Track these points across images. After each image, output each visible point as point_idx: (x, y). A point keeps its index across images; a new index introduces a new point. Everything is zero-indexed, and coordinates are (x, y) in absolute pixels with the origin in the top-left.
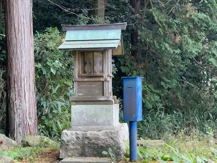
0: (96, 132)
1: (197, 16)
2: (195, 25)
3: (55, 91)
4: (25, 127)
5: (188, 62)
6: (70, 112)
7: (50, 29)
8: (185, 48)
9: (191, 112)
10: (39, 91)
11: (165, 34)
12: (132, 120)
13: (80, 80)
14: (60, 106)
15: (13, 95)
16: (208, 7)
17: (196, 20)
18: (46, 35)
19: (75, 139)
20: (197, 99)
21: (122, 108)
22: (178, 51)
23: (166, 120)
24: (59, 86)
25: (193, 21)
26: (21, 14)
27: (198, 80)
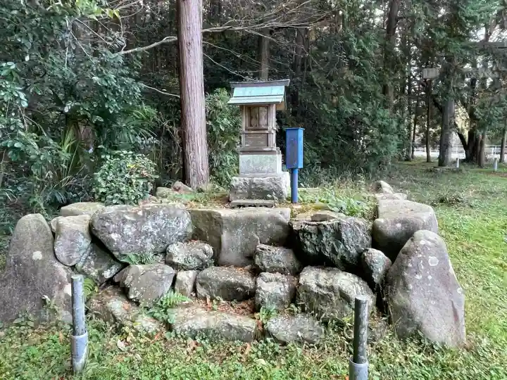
0: (261, 179)
1: (353, 78)
2: (351, 87)
3: (224, 146)
4: (198, 177)
5: (343, 121)
6: (237, 164)
7: (219, 90)
8: (341, 107)
9: (344, 167)
10: (210, 146)
11: (324, 96)
12: (293, 167)
13: (247, 132)
14: (228, 159)
15: (188, 149)
16: (363, 69)
17: (352, 82)
18: (216, 95)
19: (243, 185)
20: (351, 156)
21: (284, 158)
22: (335, 111)
23: (322, 173)
24: (227, 142)
25: (349, 83)
26: (193, 75)
27: (351, 138)
